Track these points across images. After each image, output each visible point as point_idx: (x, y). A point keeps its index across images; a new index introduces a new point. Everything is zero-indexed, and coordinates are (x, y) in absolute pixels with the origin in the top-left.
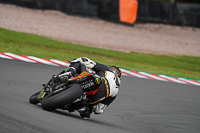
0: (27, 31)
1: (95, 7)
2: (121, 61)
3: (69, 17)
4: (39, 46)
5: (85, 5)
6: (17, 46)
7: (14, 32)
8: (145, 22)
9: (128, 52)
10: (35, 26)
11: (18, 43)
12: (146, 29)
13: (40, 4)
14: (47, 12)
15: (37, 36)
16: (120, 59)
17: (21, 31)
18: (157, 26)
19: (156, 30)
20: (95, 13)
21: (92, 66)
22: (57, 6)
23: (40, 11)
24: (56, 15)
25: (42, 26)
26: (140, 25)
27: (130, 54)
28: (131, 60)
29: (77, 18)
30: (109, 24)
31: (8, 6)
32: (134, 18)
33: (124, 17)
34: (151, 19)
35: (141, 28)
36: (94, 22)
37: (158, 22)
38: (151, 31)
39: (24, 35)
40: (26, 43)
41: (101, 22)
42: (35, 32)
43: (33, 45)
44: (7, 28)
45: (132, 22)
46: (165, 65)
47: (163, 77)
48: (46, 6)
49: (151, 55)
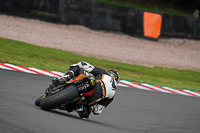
0: (51, 46)
1: (119, 22)
2: (145, 76)
3: (93, 32)
4: (63, 60)
5: (109, 20)
6: (41, 61)
7: (38, 47)
8: (170, 37)
9: (152, 67)
10: (60, 41)
11: (42, 58)
12: (170, 44)
13: (64, 19)
14: (71, 26)
15: (61, 51)
16: (143, 74)
17: (45, 45)
18: (181, 41)
19: (180, 45)
20: (119, 28)
21: (91, 70)
22: (81, 20)
23: (64, 26)
24: (80, 30)
25: (66, 41)
26: (164, 40)
27: (154, 69)
28: (154, 75)
29: (101, 33)
30: (133, 38)
31: (32, 21)
32: (158, 33)
33: (147, 32)
34: (175, 34)
35: (165, 43)
36: (118, 36)
37: (182, 37)
38: (175, 45)
39: (48, 50)
40: (50, 57)
41: (125, 37)
42: (59, 47)
43: (57, 59)
44: (31, 43)
45: (156, 37)
46: (190, 80)
47: (187, 92)
48: (70, 21)
49: (175, 70)
